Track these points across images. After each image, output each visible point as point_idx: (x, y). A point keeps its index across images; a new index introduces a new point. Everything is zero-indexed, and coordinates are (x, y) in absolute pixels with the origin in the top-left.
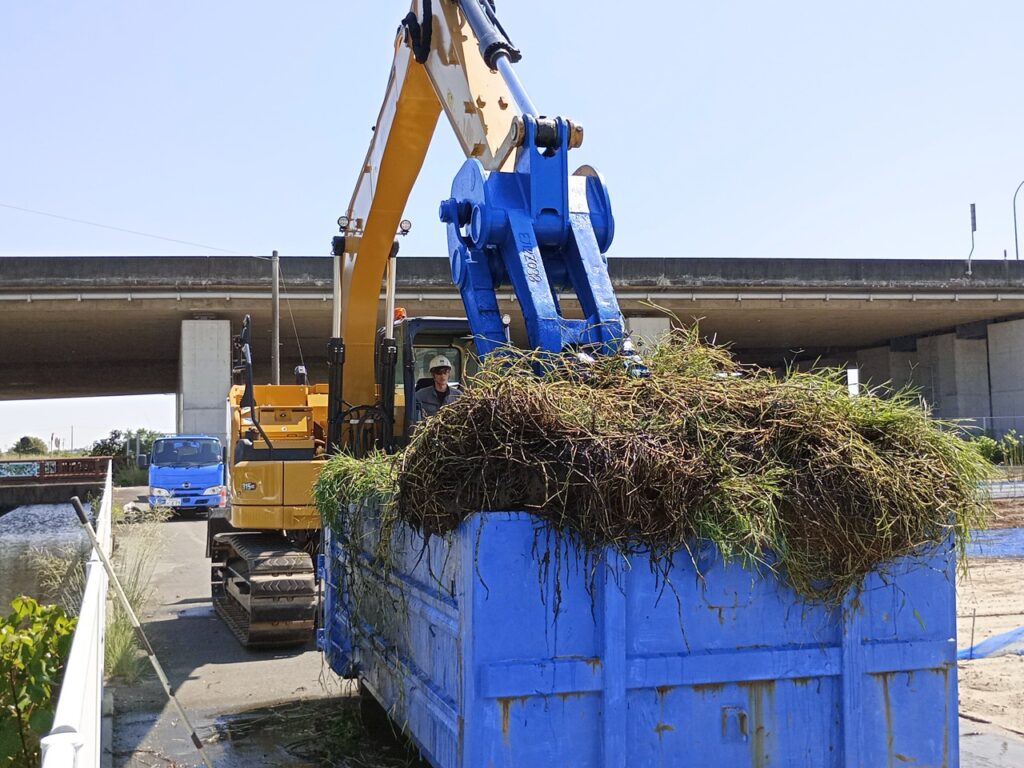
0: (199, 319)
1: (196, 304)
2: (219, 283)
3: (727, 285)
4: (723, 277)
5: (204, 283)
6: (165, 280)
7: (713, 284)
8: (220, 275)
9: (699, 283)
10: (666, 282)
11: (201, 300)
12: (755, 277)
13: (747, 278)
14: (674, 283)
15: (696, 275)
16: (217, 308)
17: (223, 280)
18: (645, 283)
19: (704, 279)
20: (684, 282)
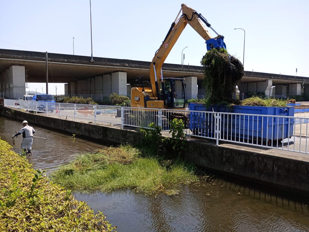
0: (16, 65)
1: (16, 62)
2: (24, 57)
3: (139, 66)
4: (138, 65)
5: (19, 57)
6: (9, 55)
7: (136, 66)
8: (24, 55)
9: (134, 66)
10: (127, 65)
11: (18, 61)
12: (144, 65)
13: (143, 65)
14: (129, 65)
15: (133, 64)
16: (21, 63)
17: (25, 56)
18: (123, 65)
19: (135, 65)
20: (131, 65)
